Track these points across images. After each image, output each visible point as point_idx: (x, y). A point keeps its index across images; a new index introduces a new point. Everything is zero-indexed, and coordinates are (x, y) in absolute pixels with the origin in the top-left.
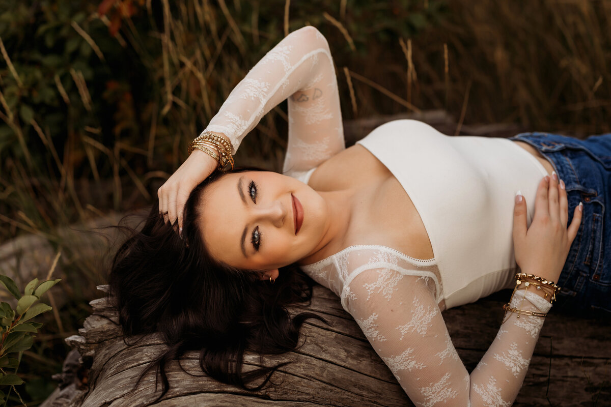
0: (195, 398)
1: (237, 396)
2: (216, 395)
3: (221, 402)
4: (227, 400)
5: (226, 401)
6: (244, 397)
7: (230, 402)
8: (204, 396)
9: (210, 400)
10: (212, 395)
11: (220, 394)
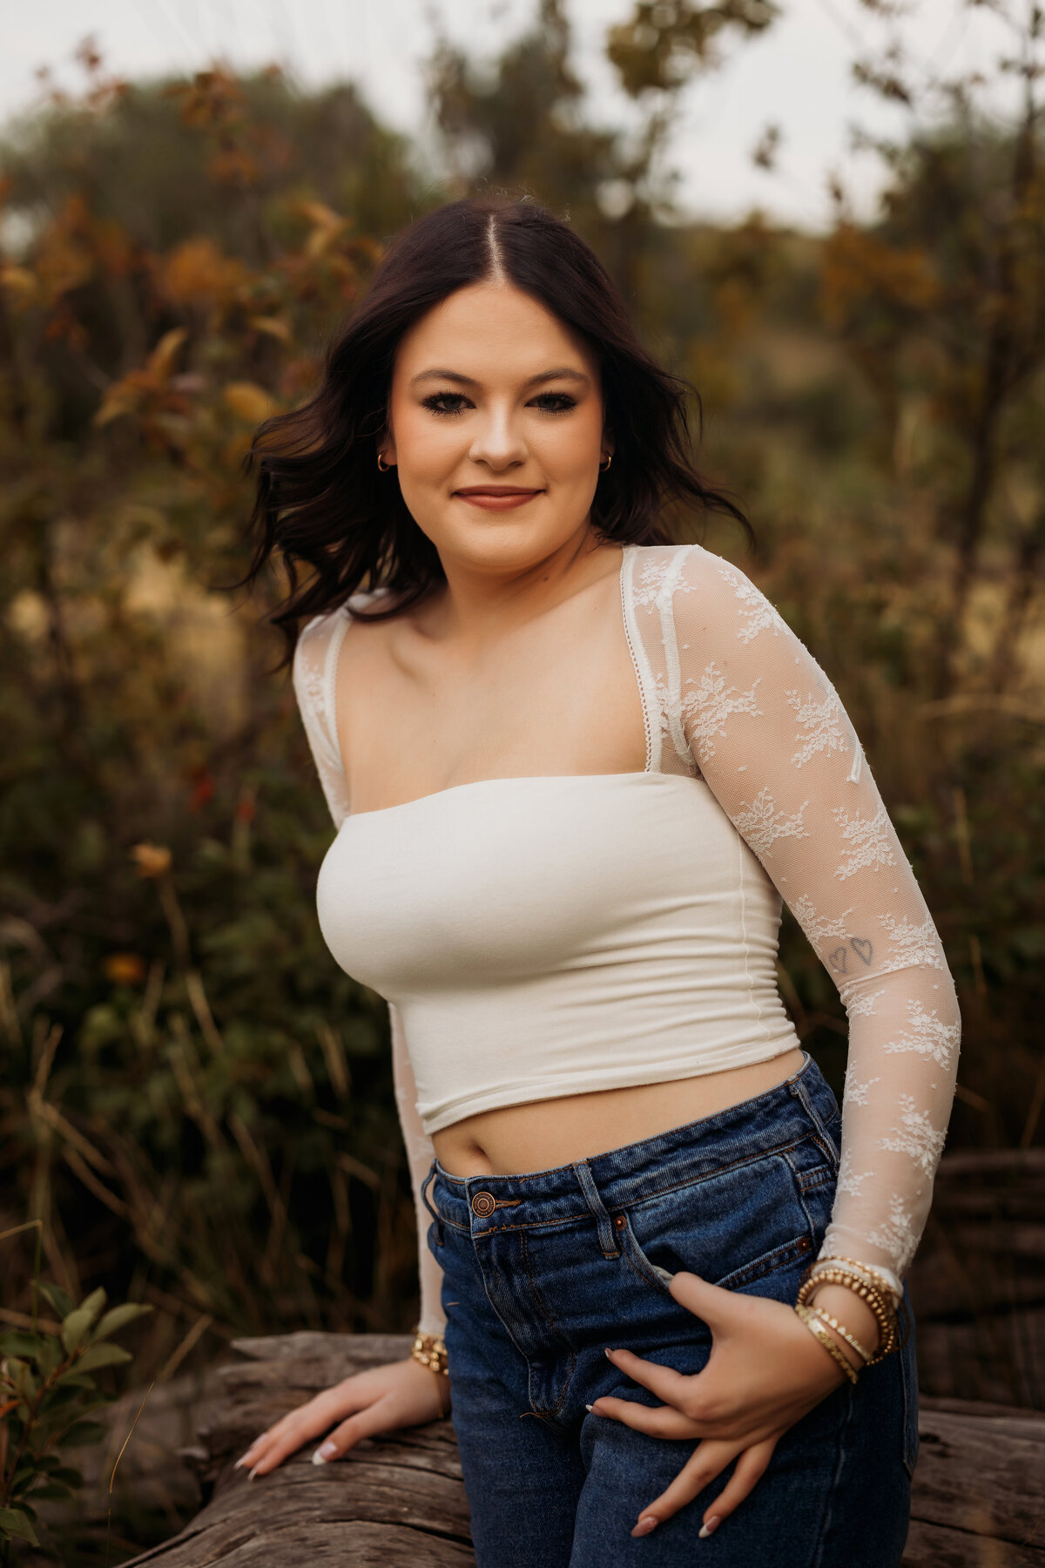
0: (343, 1527)
1: (421, 1534)
2: (383, 1526)
3: (391, 1540)
4: (401, 1537)
5: (400, 1541)
6: (436, 1538)
7: (408, 1544)
8: (359, 1526)
9: (371, 1535)
10: (376, 1526)
11: (389, 1526)
